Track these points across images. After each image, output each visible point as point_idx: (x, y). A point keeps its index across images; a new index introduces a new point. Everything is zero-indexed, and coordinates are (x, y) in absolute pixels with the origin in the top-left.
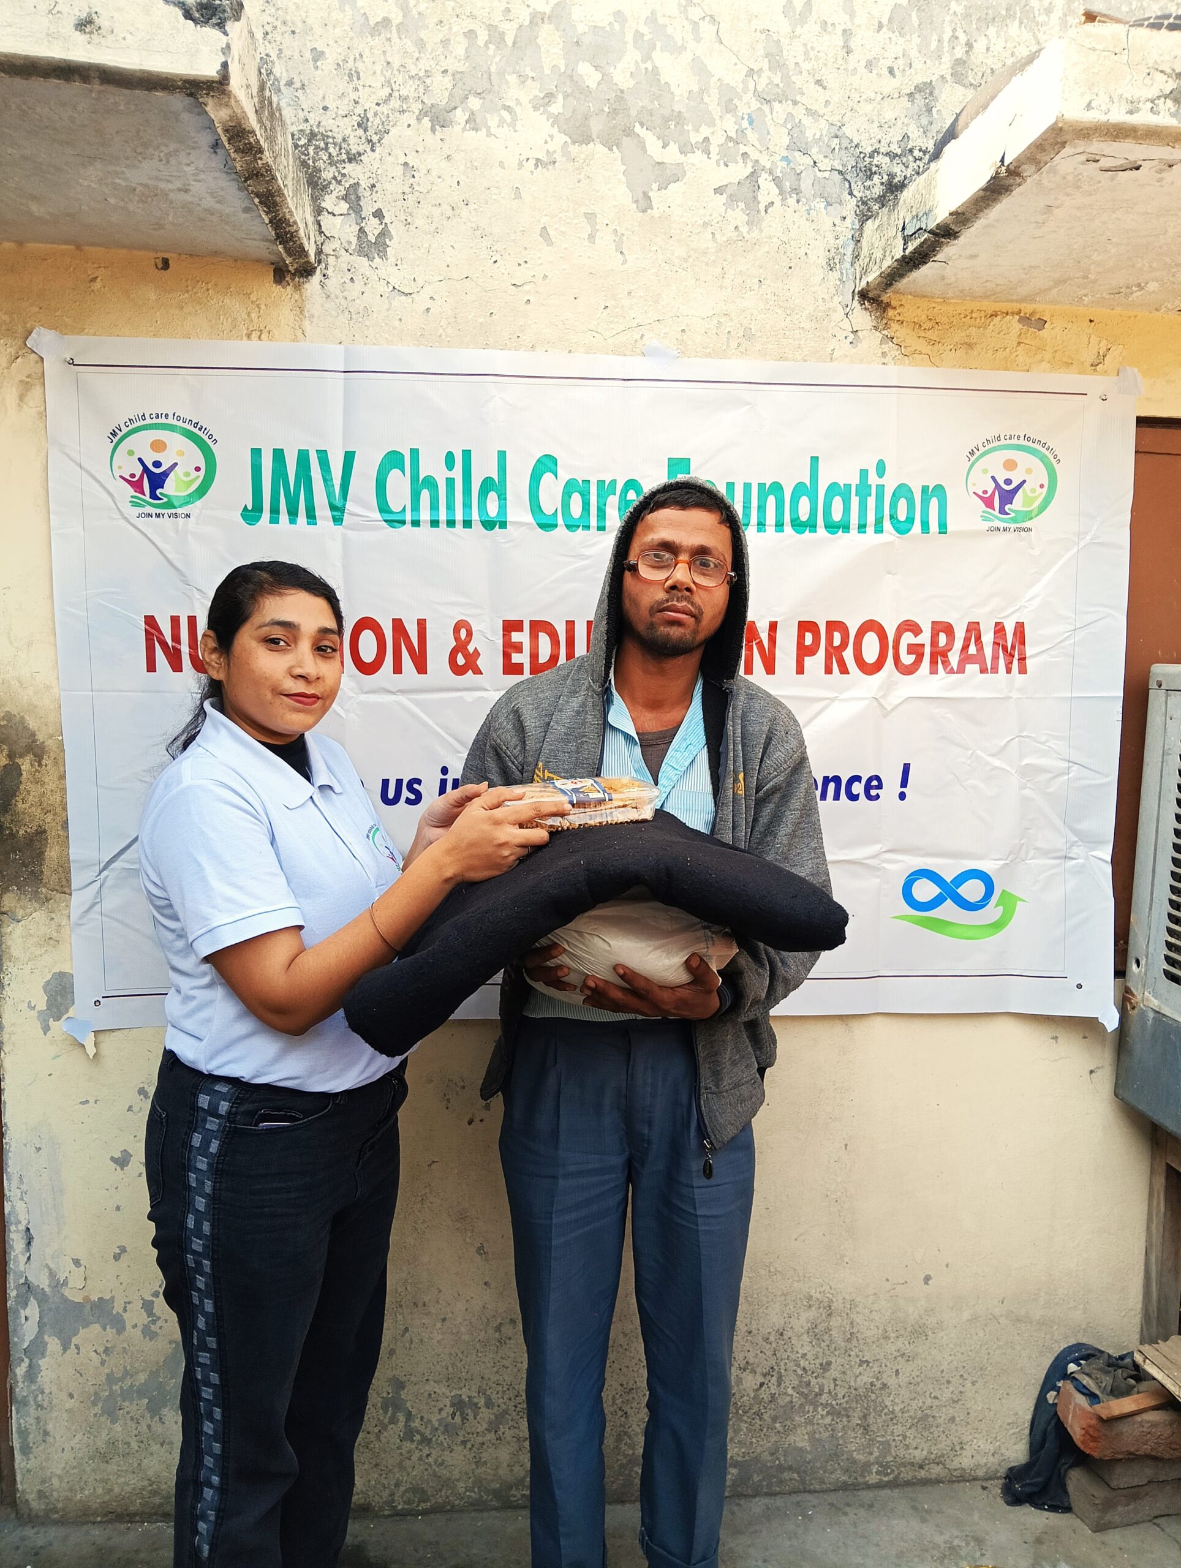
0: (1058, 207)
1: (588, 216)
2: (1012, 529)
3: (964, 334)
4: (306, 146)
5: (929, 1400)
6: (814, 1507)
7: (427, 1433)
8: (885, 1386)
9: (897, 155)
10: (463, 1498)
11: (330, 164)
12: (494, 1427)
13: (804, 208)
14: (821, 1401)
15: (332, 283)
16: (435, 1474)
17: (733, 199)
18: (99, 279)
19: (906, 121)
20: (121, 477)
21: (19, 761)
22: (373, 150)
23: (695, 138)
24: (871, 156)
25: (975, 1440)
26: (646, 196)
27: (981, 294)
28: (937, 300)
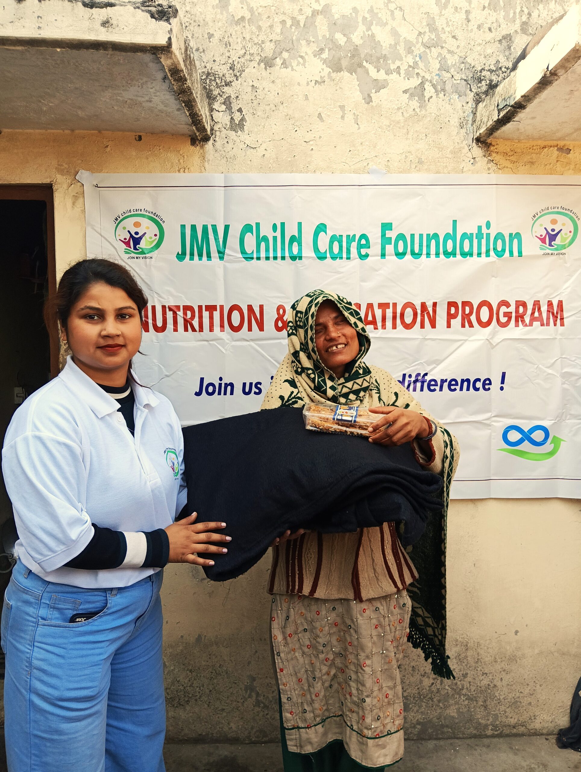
0: (576, 91)
1: (341, 107)
2: (556, 254)
3: (529, 157)
4: (205, 79)
5: (518, 694)
6: (460, 746)
8: (495, 686)
9: (493, 71)
11: (217, 87)
13: (448, 99)
14: (463, 693)
15: (218, 144)
16: (271, 724)
17: (412, 95)
18: (109, 147)
19: (498, 53)
20: (120, 240)
23: (393, 67)
24: (481, 72)
25: (542, 715)
26: (369, 96)
27: (537, 137)
28: (515, 141)
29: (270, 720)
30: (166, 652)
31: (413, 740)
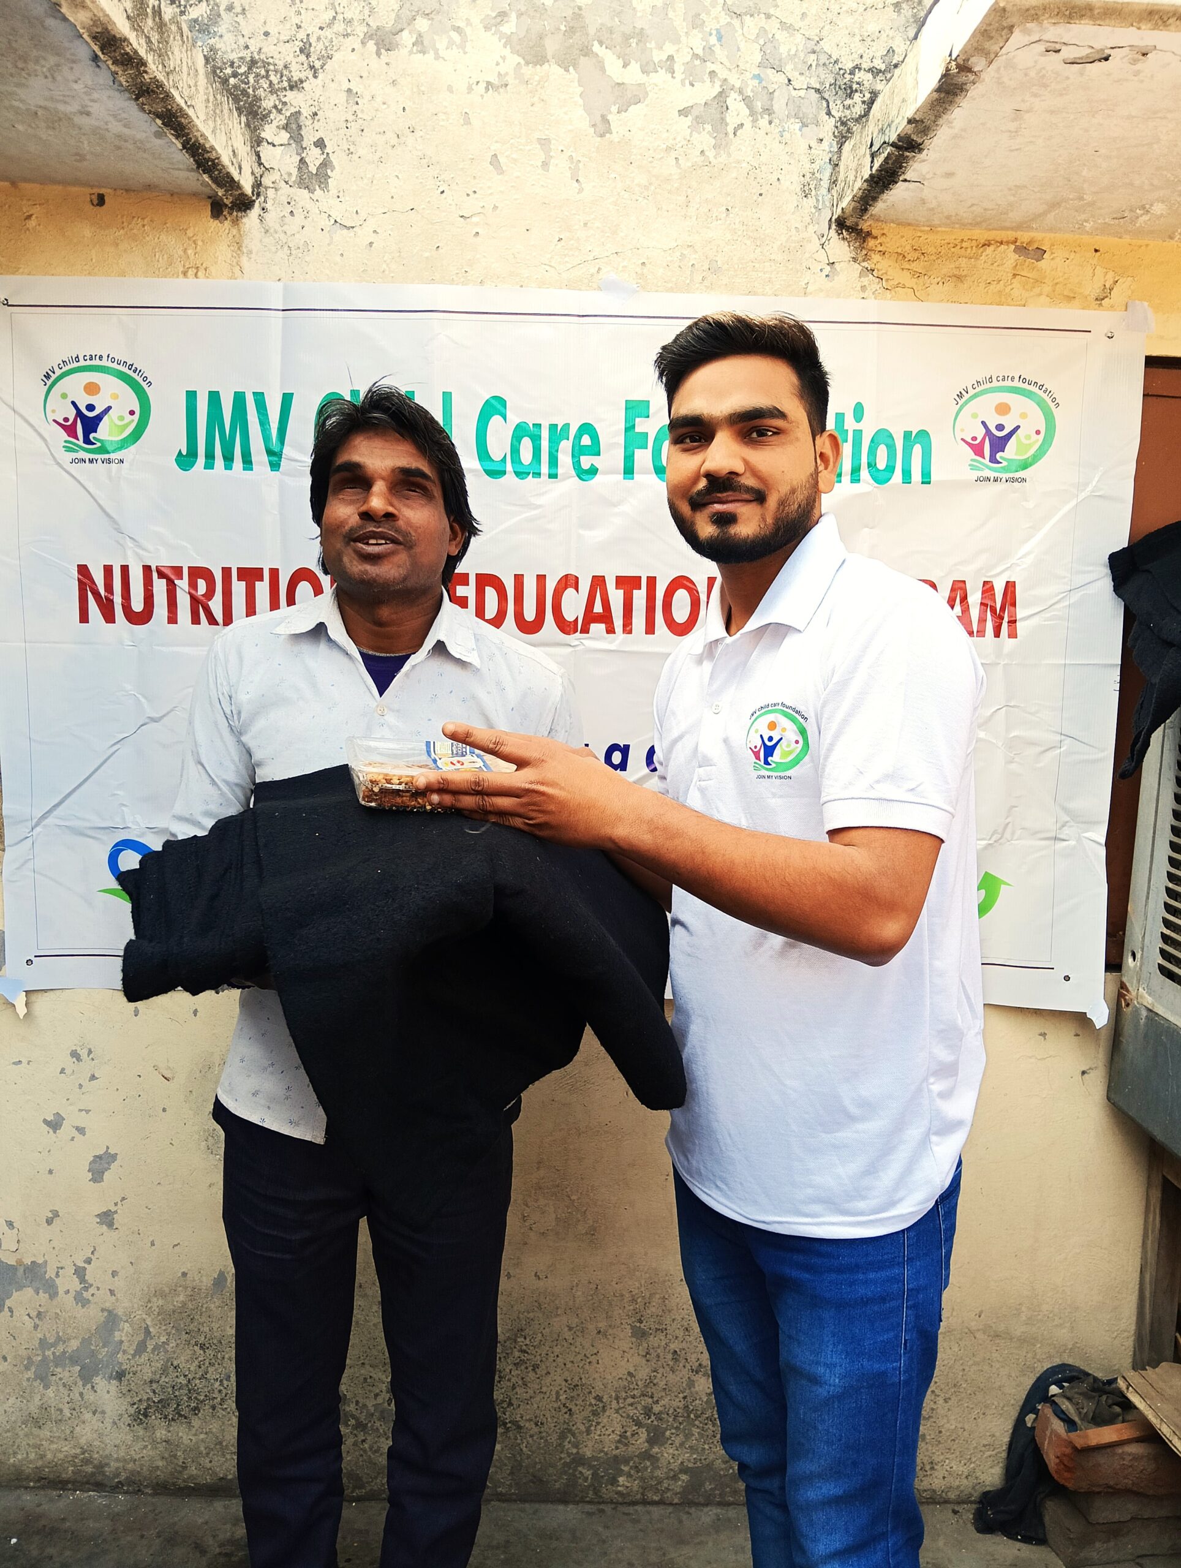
0: (1027, 112)
1: (543, 142)
2: (1004, 480)
3: (953, 266)
4: (247, 74)
9: (879, 71)
11: (271, 92)
13: (777, 130)
15: (271, 217)
17: (699, 120)
18: (34, 217)
19: (891, 33)
20: (55, 421)
22: (315, 77)
23: (658, 56)
24: (852, 73)
25: (947, 1461)
26: (605, 119)
27: (970, 221)
28: (923, 228)
29: (369, 1453)
30: (149, 1305)
31: (671, 1504)
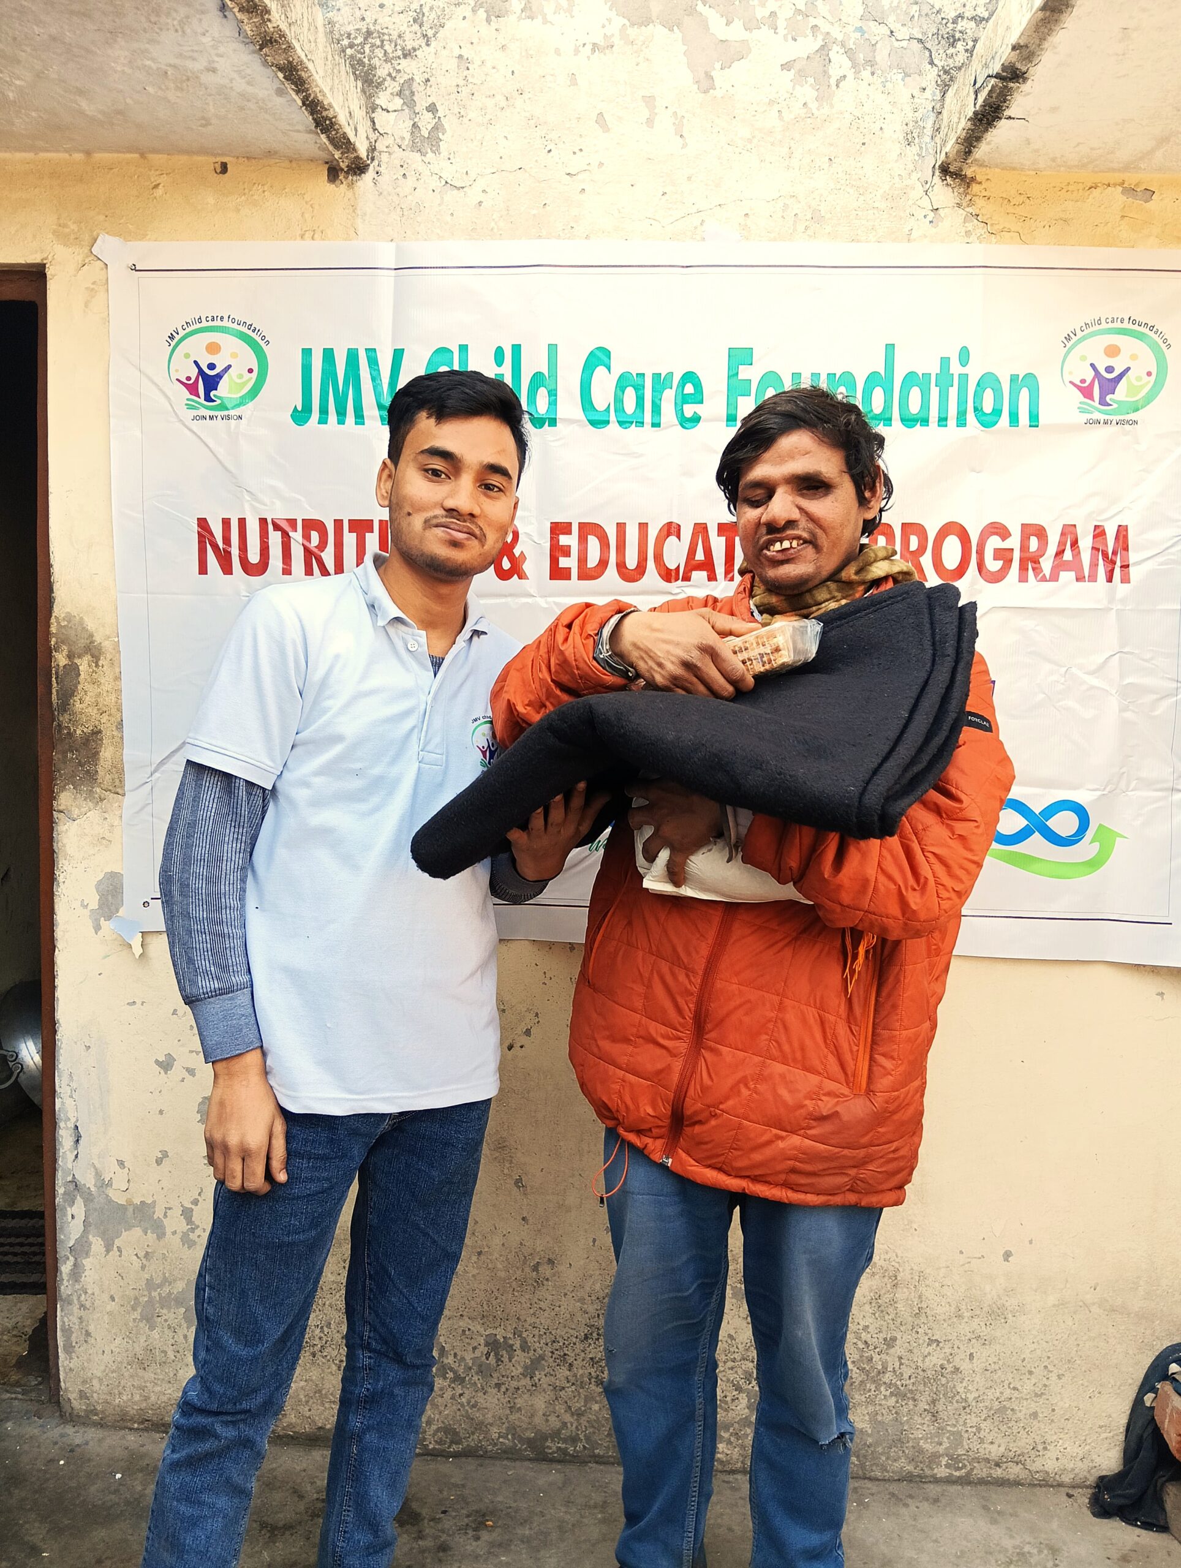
1: (648, 99)
2: (1114, 422)
3: (1059, 209)
4: (363, 44)
5: (1008, 1391)
6: (873, 1494)
7: (461, 1371)
8: (957, 1370)
10: (495, 1445)
11: (385, 61)
12: (529, 1371)
13: (880, 80)
14: (884, 1380)
15: (385, 180)
16: (468, 1417)
17: (802, 74)
18: (161, 186)
20: (178, 380)
21: (77, 661)
22: (428, 45)
23: (761, 13)
24: (955, 22)
25: (1061, 1441)
26: (708, 76)
27: (1076, 163)
28: (1028, 173)
29: (467, 1408)
